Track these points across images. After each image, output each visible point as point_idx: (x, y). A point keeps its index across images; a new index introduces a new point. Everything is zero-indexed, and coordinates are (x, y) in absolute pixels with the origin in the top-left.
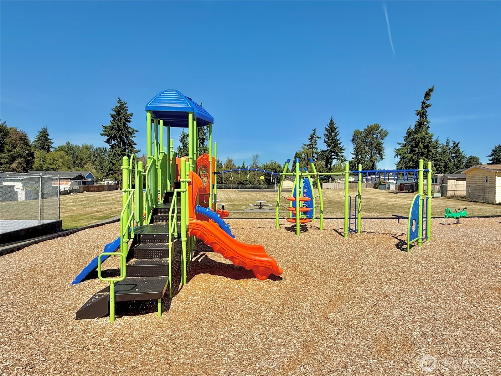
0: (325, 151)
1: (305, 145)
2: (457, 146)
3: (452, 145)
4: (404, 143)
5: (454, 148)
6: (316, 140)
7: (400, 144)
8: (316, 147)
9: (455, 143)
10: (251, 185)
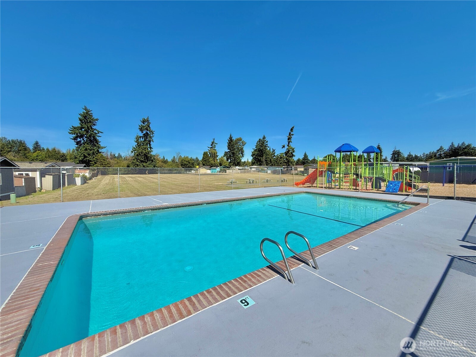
0: (227, 152)
1: (209, 147)
2: (274, 151)
3: (272, 151)
4: (256, 149)
5: (273, 152)
6: (215, 145)
7: (253, 149)
8: (215, 149)
9: (273, 150)
10: (176, 171)
